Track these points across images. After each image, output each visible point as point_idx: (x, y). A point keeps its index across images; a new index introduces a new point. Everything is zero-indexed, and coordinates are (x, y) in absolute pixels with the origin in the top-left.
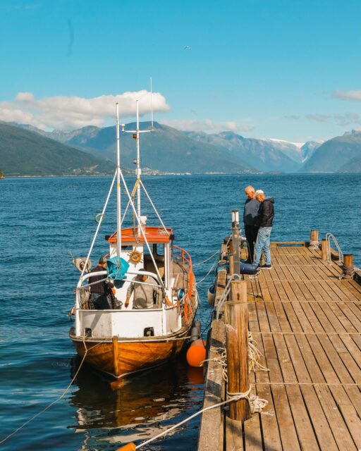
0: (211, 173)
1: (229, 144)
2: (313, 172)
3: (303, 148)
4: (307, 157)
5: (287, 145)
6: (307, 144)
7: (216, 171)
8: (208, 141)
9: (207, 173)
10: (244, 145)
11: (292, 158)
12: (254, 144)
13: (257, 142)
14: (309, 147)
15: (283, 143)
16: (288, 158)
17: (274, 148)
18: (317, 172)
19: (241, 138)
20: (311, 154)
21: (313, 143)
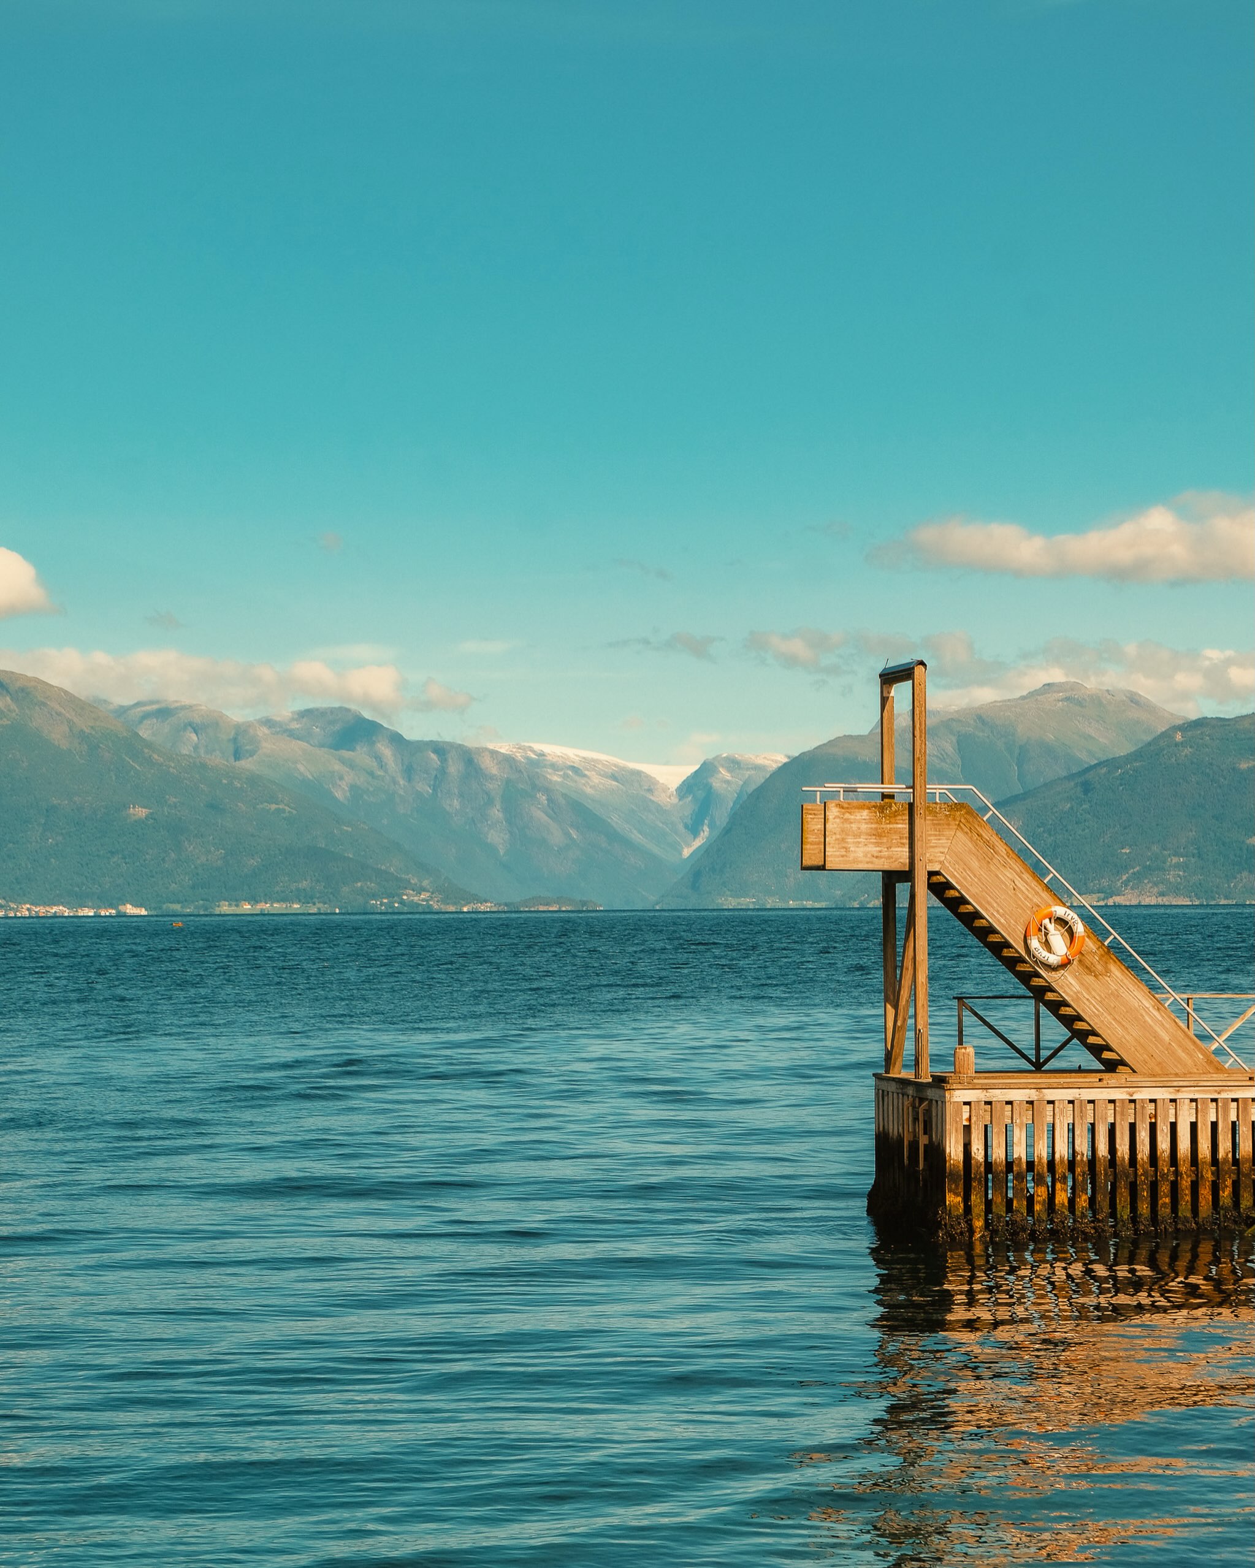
0: (247, 907)
1: (337, 767)
2: (731, 902)
3: (688, 787)
4: (705, 832)
5: (614, 777)
6: (707, 769)
7: (269, 898)
8: (237, 755)
9: (225, 908)
10: (409, 772)
11: (636, 837)
12: (454, 768)
13: (469, 758)
14: (716, 784)
15: (592, 763)
16: (614, 836)
17: (547, 791)
18: (747, 902)
19: (396, 739)
20: (721, 816)
21: (733, 764)
